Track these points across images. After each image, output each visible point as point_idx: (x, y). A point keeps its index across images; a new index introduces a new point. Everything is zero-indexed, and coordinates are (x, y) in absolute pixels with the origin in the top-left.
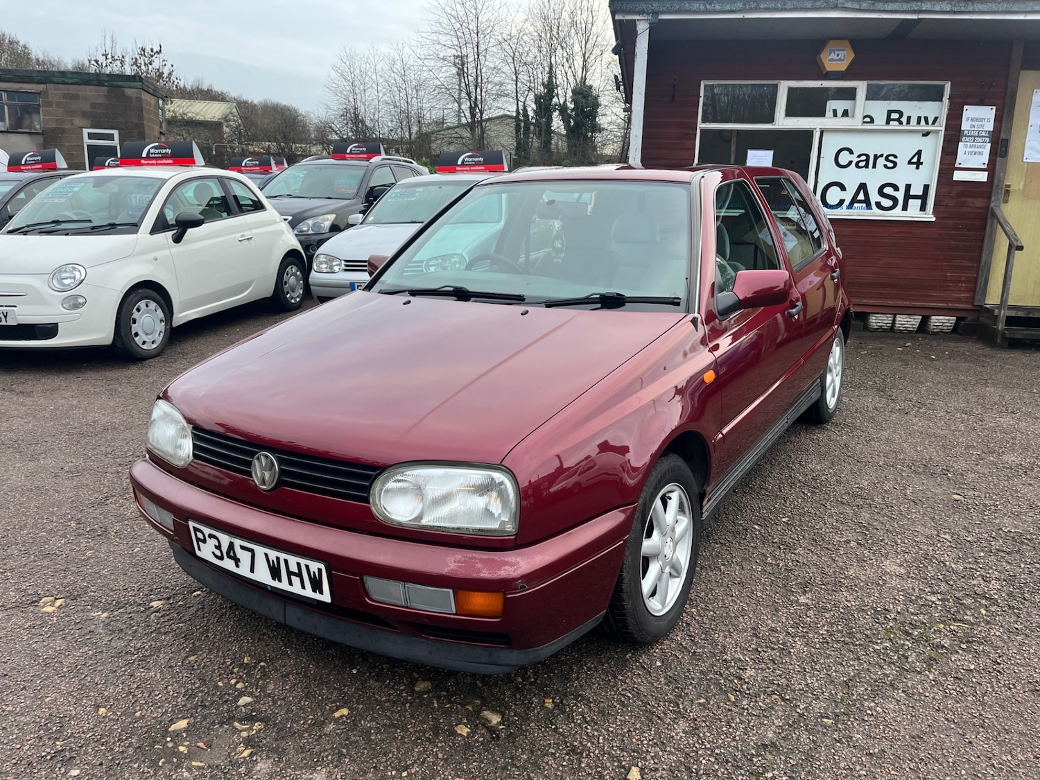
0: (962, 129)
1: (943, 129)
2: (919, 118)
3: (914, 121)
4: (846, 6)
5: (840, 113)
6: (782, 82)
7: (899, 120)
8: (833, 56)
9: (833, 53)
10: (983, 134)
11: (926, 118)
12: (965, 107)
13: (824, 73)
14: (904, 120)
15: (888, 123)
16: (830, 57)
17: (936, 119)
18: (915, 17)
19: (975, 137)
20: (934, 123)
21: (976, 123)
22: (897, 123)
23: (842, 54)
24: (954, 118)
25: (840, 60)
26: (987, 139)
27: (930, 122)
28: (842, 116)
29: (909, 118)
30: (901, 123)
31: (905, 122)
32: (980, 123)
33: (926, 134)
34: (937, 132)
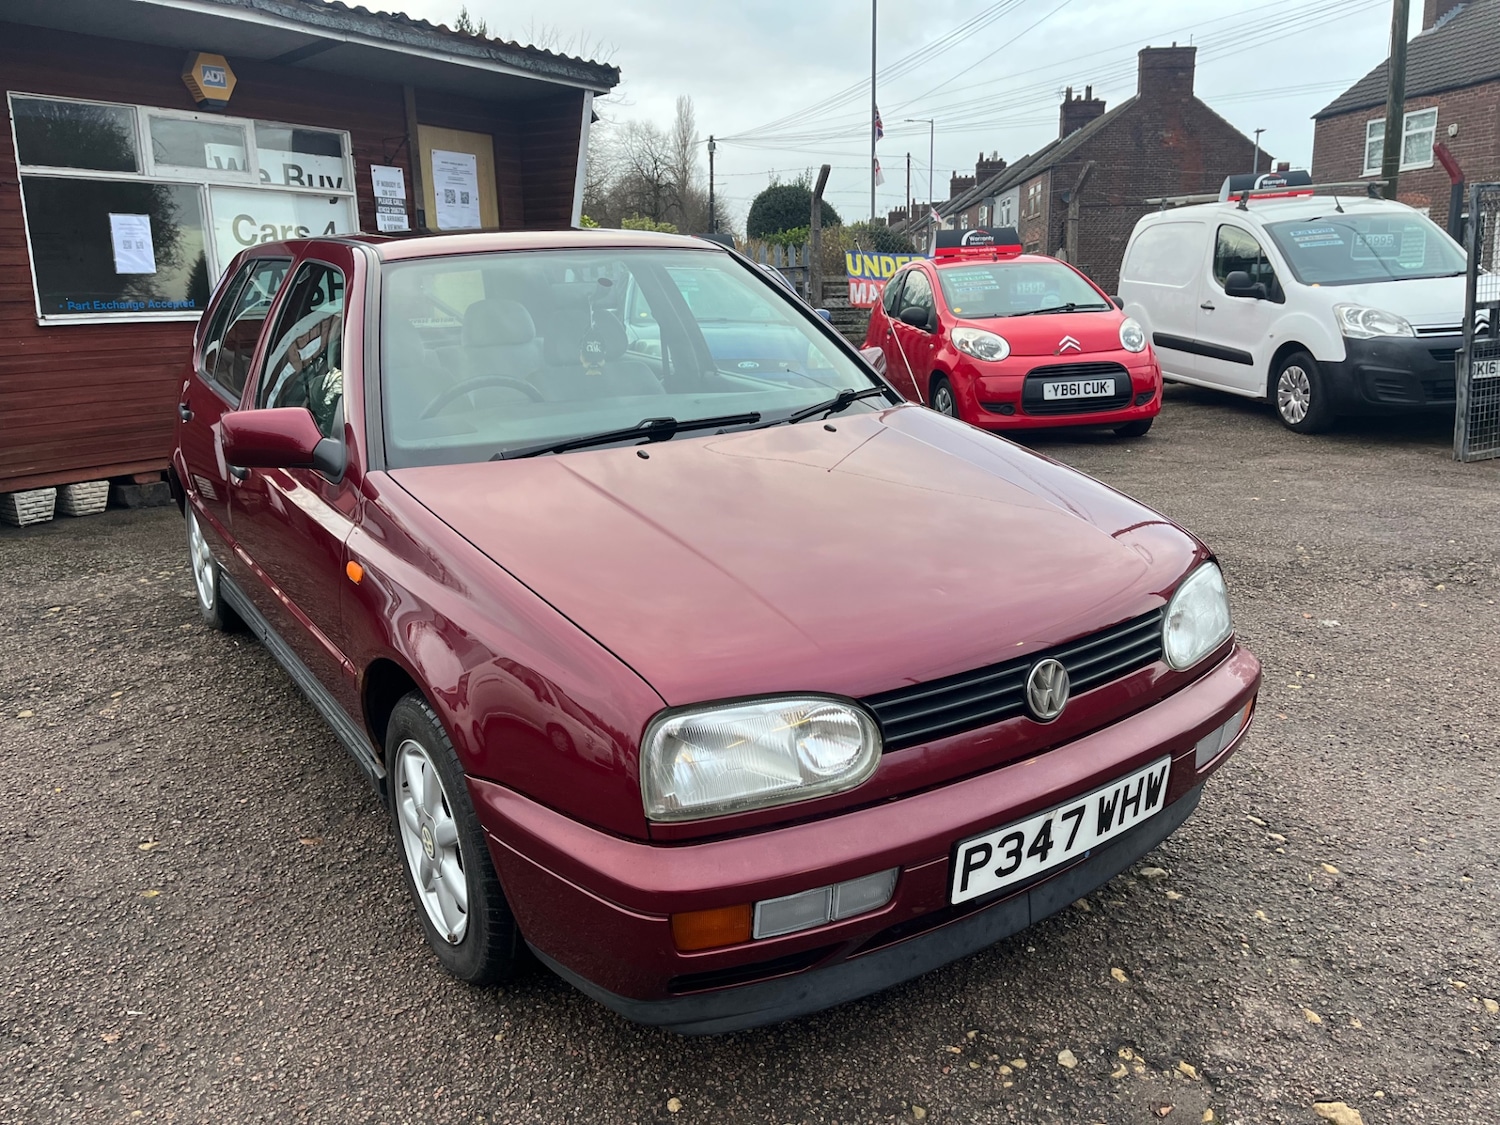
0: (376, 195)
1: (354, 194)
2: (321, 178)
3: (316, 182)
4: (263, 7)
5: (225, 164)
6: (138, 107)
7: (298, 179)
8: (209, 77)
9: (208, 73)
10: (397, 203)
11: (329, 179)
12: (373, 167)
13: (198, 100)
14: (305, 178)
15: (288, 184)
16: (206, 78)
17: (340, 180)
18: (342, 38)
19: (390, 206)
20: (339, 186)
21: (388, 189)
22: (297, 183)
23: (221, 75)
24: (364, 181)
25: (219, 83)
26: (403, 210)
27: (335, 183)
28: (229, 169)
29: (310, 177)
30: (302, 183)
31: (307, 184)
32: (391, 189)
33: (334, 200)
34: (346, 198)
